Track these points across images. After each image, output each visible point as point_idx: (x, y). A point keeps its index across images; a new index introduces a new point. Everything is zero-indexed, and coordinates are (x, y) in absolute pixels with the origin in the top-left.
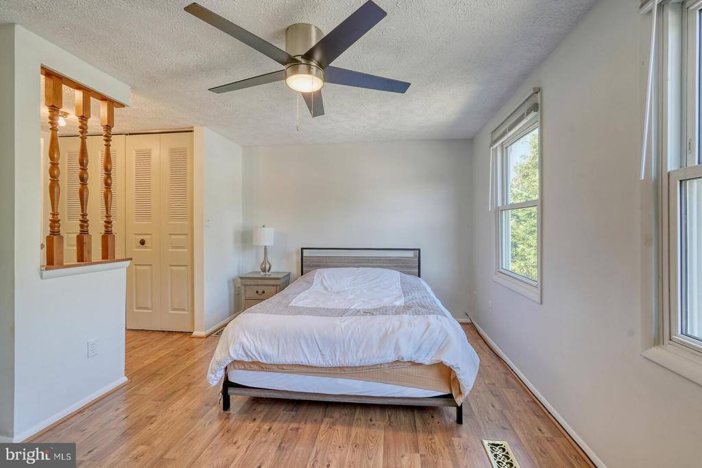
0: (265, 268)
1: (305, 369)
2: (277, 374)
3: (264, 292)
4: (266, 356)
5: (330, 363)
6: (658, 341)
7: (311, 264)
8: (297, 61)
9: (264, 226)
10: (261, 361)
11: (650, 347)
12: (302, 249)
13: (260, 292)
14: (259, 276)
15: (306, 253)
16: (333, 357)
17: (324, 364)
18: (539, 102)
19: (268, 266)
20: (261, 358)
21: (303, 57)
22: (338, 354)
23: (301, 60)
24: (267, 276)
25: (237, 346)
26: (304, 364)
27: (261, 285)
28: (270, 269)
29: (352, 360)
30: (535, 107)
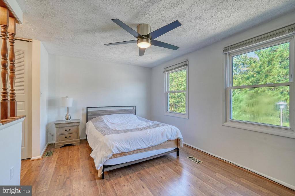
0: (68, 118)
1: (138, 151)
2: (128, 156)
3: (70, 130)
4: (127, 149)
5: (149, 146)
6: (226, 121)
7: (92, 114)
8: (143, 37)
9: (67, 97)
10: (125, 151)
11: (224, 123)
12: (87, 108)
13: (68, 130)
14: (64, 122)
15: (89, 109)
16: (149, 144)
17: (147, 147)
18: (188, 63)
19: (69, 117)
20: (125, 150)
21: (145, 36)
22: (150, 142)
23: (144, 37)
24: (69, 122)
25: (115, 148)
26: (140, 148)
27: (68, 127)
28: (70, 118)
29: (155, 143)
30: (186, 65)
